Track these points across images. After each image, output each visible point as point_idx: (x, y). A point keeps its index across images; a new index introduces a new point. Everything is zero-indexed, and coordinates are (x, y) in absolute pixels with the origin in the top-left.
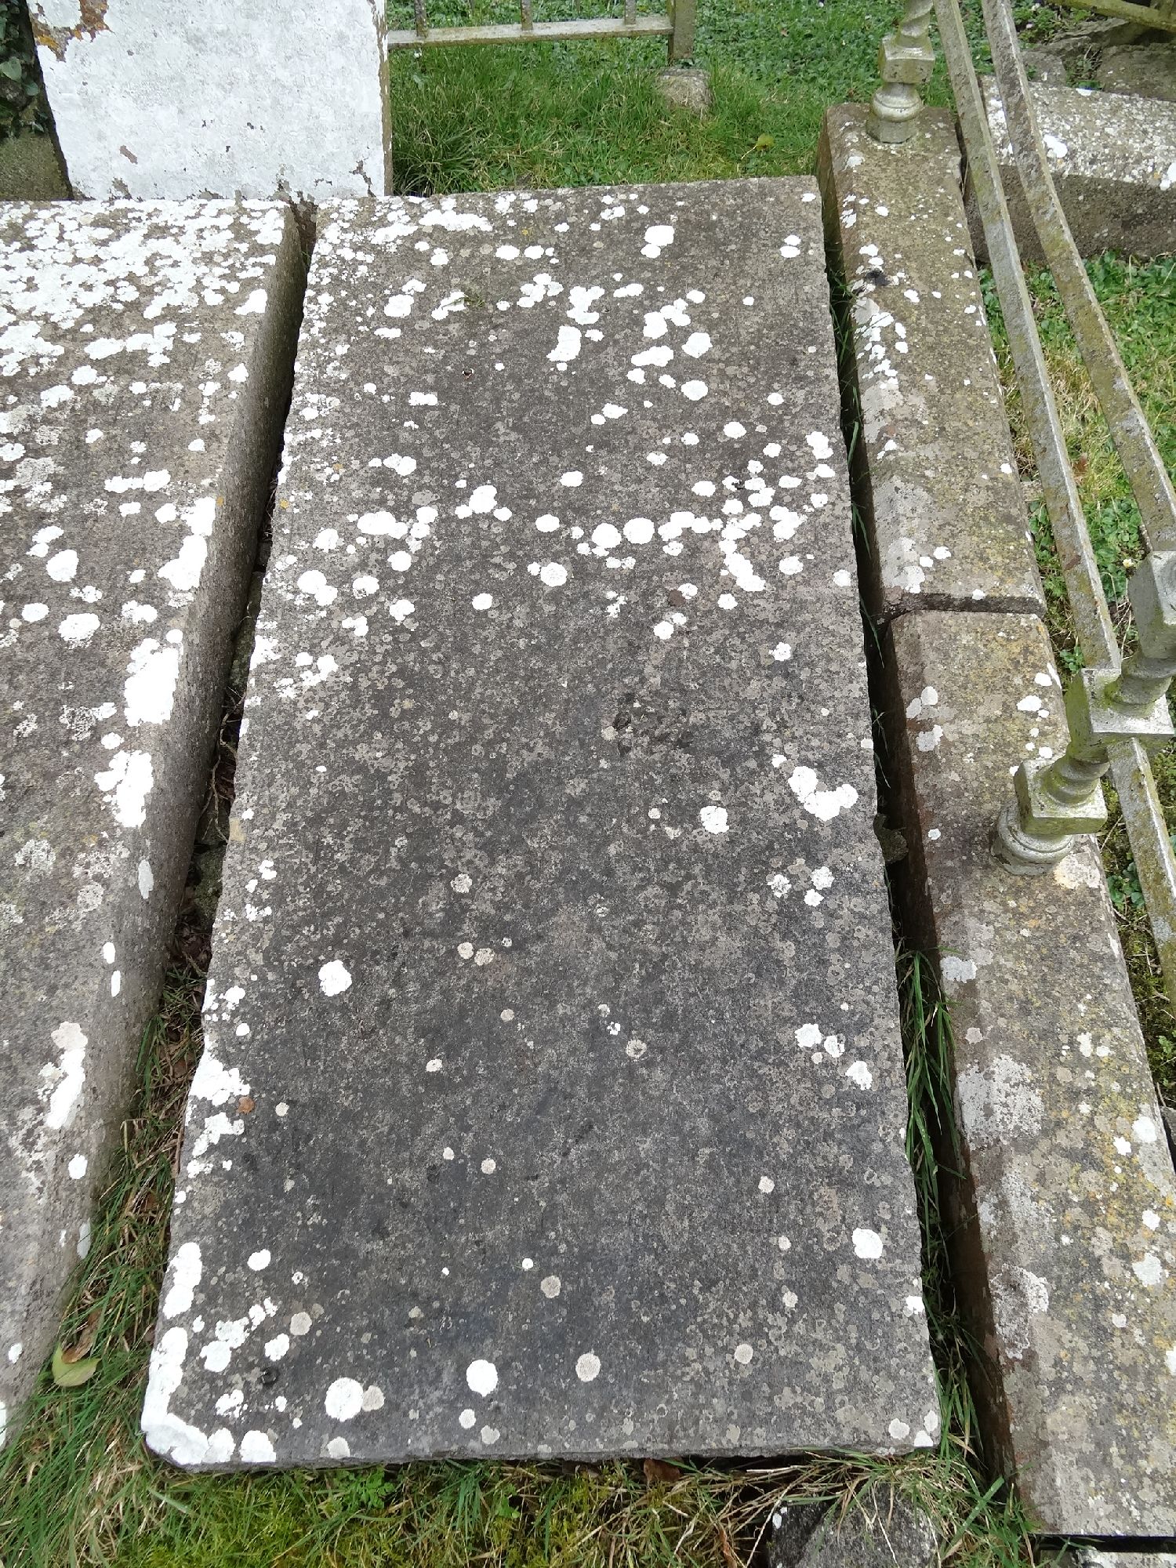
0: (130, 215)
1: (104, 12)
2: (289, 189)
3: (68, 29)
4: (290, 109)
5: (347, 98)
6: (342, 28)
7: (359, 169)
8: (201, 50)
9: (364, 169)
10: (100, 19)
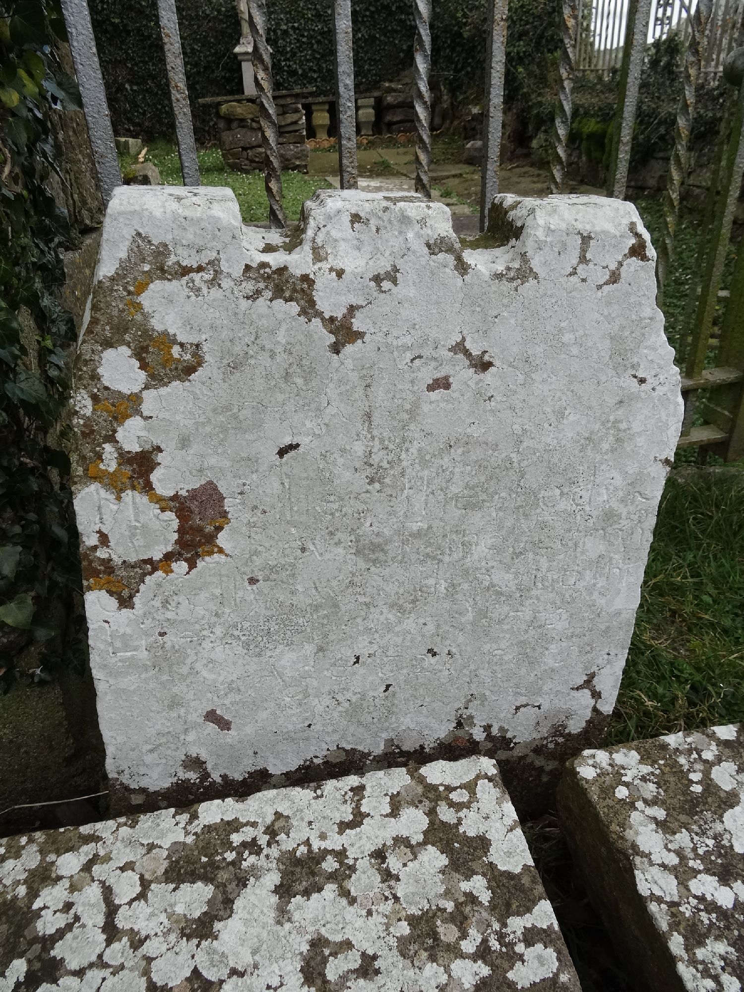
0: (236, 839)
1: (219, 529)
2: (473, 725)
3: (150, 561)
4: (500, 622)
5: (595, 595)
6: (615, 504)
7: (588, 683)
8: (374, 562)
9: (595, 681)
10: (210, 539)
